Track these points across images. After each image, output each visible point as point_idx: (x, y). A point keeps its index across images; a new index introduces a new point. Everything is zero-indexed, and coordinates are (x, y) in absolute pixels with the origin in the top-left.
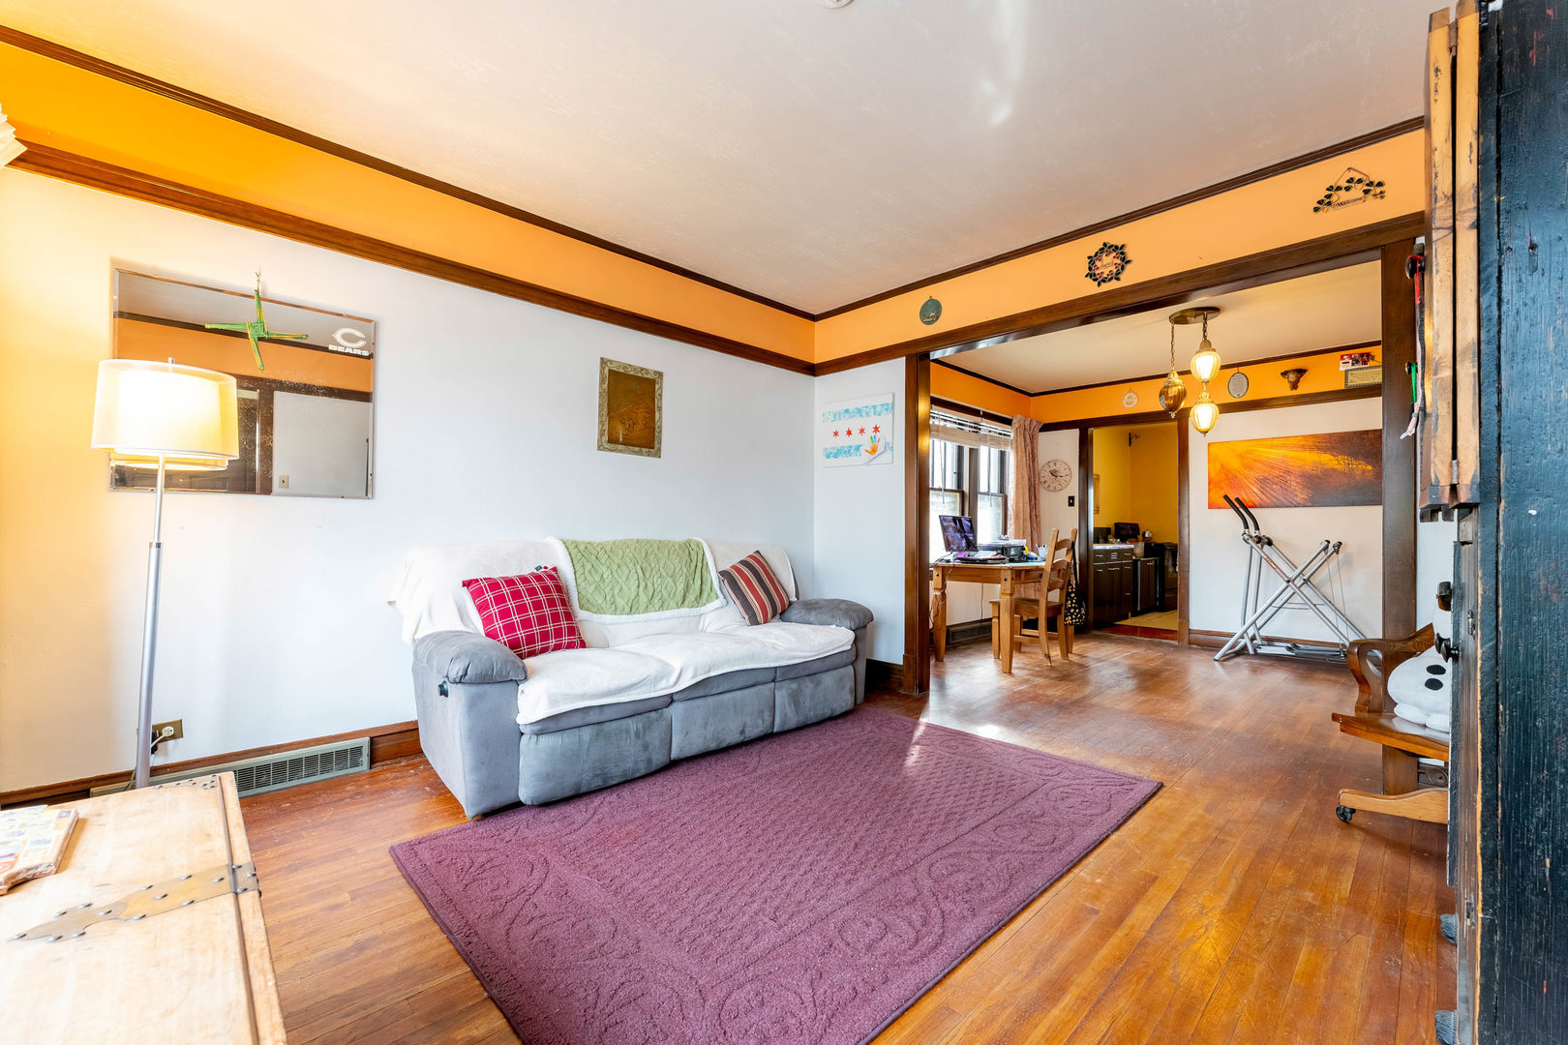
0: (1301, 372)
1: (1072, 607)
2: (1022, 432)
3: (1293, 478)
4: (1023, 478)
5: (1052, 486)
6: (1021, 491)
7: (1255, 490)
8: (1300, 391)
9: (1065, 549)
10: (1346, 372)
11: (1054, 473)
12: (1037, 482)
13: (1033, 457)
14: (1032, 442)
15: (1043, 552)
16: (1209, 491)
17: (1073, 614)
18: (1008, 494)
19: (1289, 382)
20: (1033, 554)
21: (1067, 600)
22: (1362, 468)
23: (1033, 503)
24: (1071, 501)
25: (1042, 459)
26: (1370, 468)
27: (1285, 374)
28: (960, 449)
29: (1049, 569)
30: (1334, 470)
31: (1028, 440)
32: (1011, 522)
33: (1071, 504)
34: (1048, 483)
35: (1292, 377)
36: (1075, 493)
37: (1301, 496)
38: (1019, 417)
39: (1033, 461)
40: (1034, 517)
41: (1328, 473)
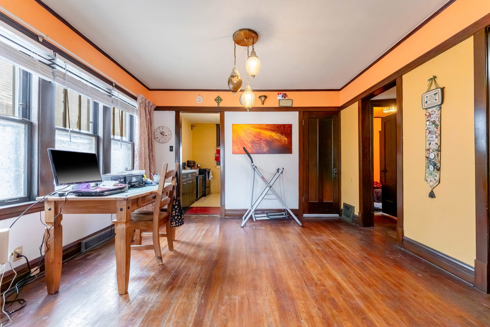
0: (266, 97)
1: (176, 215)
2: (144, 106)
3: (263, 142)
4: (144, 133)
5: (161, 140)
6: (143, 141)
7: (250, 146)
8: (265, 105)
9: (172, 177)
10: (279, 100)
11: (162, 133)
12: (153, 137)
13: (150, 123)
14: (150, 115)
15: (156, 178)
16: (233, 146)
17: (176, 220)
18: (135, 142)
19: (262, 101)
20: (149, 180)
21: (172, 211)
22: (284, 139)
23: (151, 148)
24: (171, 149)
25: (156, 125)
26: (286, 139)
27: (260, 97)
28: (96, 105)
29: (160, 193)
30: (276, 139)
31: (148, 113)
32: (137, 159)
33: (171, 150)
34: (159, 139)
35: (263, 98)
36: (174, 145)
37: (266, 149)
38: (141, 96)
39: (151, 125)
40: (151, 157)
41: (274, 140)
